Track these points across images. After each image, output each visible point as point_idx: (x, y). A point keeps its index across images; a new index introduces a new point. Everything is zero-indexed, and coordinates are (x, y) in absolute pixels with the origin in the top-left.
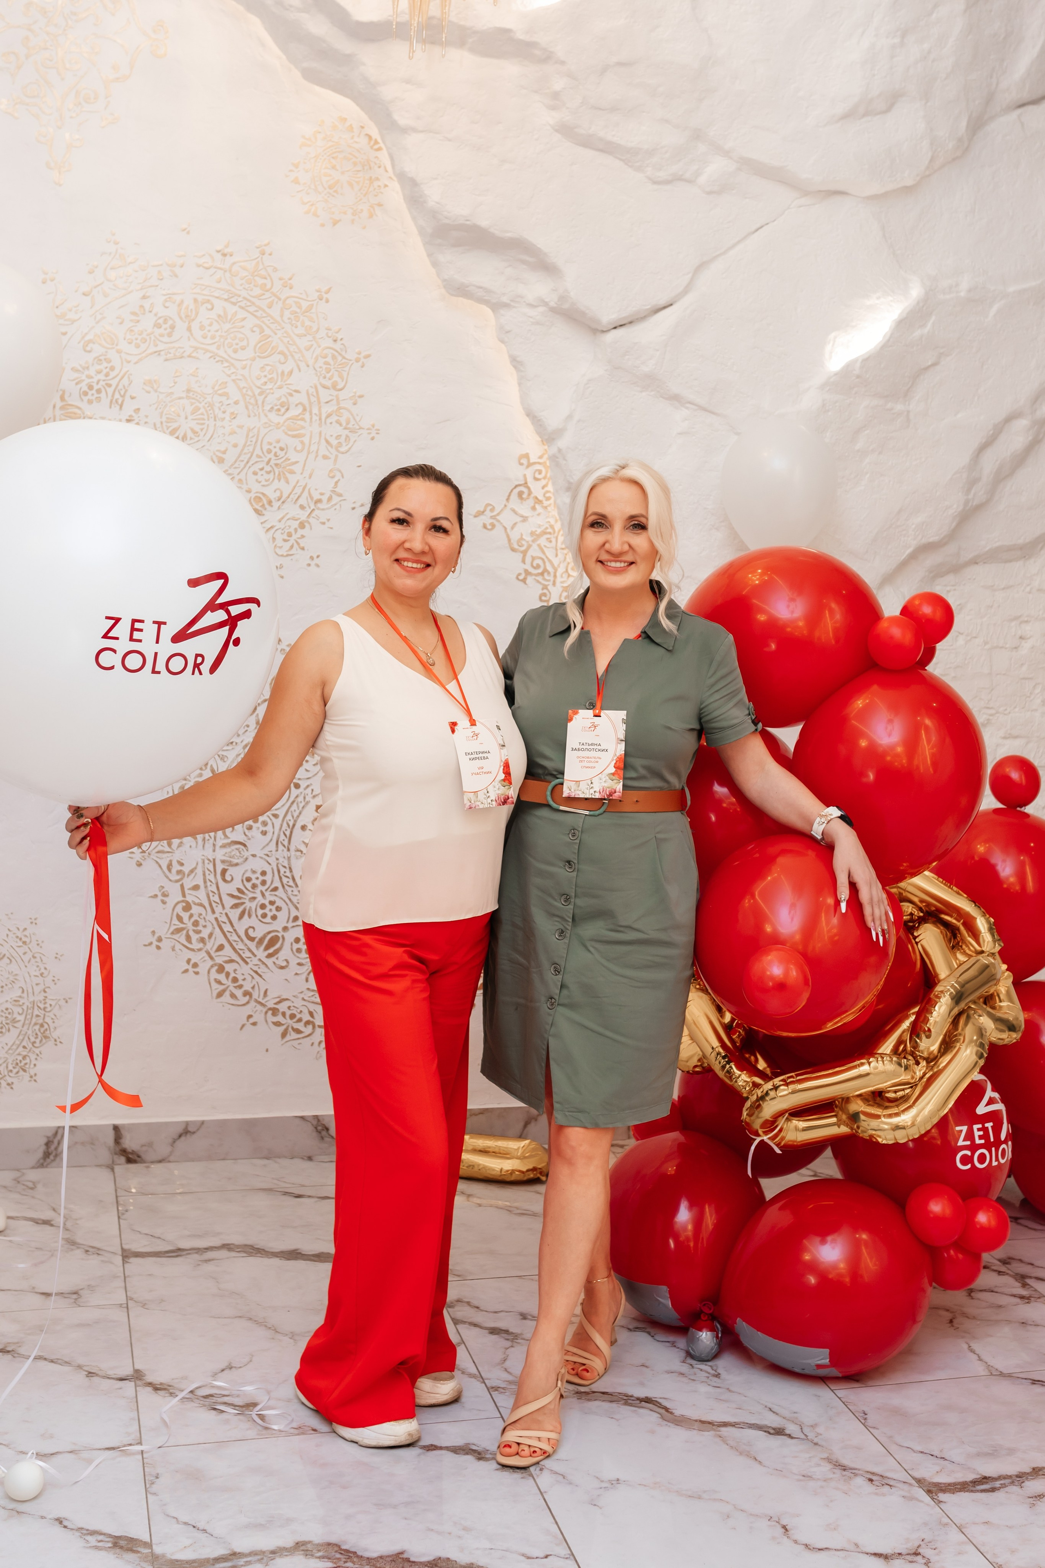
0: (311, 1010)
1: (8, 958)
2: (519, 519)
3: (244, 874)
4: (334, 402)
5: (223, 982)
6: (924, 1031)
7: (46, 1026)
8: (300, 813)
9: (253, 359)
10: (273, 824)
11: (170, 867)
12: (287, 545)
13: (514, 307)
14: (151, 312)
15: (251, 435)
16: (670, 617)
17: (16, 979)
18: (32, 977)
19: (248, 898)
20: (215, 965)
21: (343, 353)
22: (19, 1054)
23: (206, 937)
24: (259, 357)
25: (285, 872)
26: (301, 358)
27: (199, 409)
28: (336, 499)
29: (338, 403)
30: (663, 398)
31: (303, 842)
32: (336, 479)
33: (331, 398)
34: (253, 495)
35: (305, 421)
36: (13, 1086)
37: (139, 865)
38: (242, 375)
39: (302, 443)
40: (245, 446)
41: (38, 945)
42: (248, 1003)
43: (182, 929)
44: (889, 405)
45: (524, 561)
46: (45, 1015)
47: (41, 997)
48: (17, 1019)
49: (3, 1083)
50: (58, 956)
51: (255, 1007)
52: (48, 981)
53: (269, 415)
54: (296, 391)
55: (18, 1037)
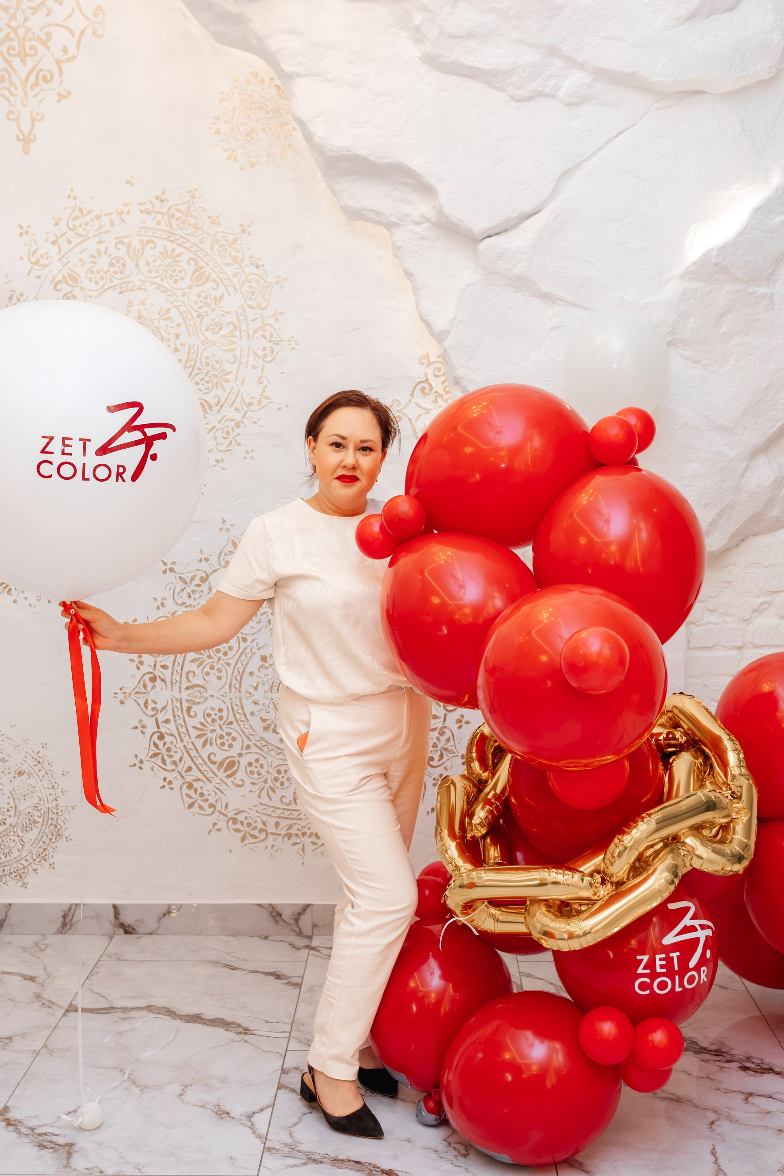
0: (264, 820)
1: (27, 774)
3: (205, 711)
4: (260, 320)
5: (193, 797)
7: (59, 827)
8: (248, 662)
9: (191, 288)
10: (226, 671)
11: (146, 704)
12: (226, 442)
13: (403, 225)
14: (105, 254)
15: (192, 351)
17: (34, 790)
19: (209, 730)
20: (186, 782)
21: (265, 277)
22: (40, 847)
23: (178, 761)
24: (195, 285)
25: (238, 710)
26: (230, 284)
29: (262, 322)
31: (251, 685)
32: (264, 385)
33: (256, 316)
35: (237, 338)
36: (37, 872)
37: (122, 703)
38: (183, 302)
39: (235, 356)
40: (187, 361)
41: (49, 764)
42: (213, 813)
43: (158, 754)
44: (753, 289)
46: (57, 818)
47: (54, 804)
48: (37, 821)
49: (31, 870)
50: (65, 773)
51: (219, 817)
52: (58, 792)
53: (205, 333)
54: (227, 312)
55: (39, 834)
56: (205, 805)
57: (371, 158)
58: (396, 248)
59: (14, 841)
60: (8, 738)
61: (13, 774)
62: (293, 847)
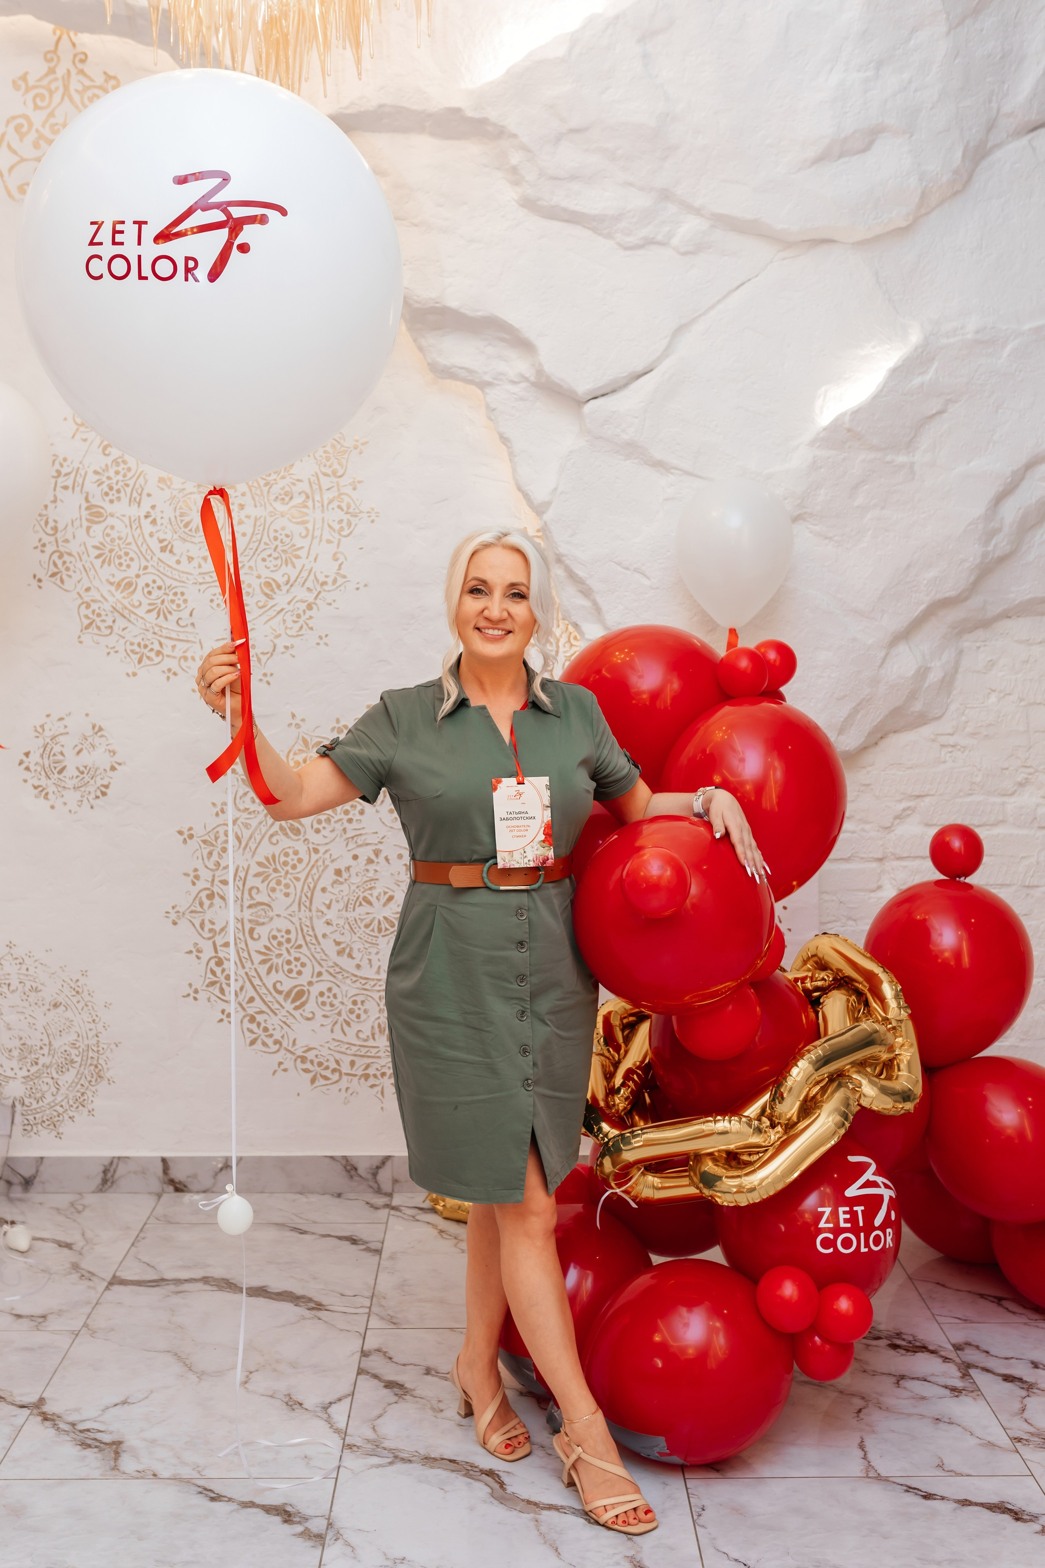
0: (338, 1058)
1: (64, 1006)
3: (270, 932)
4: (335, 489)
5: (255, 1031)
7: (100, 1067)
8: (320, 877)
10: (295, 887)
11: (202, 925)
12: (297, 627)
13: (497, 385)
15: (258, 524)
17: (72, 1025)
19: (274, 955)
20: (247, 1015)
21: (342, 442)
23: (238, 990)
25: (308, 931)
29: (339, 490)
30: (648, 465)
31: (324, 903)
32: (339, 562)
33: (331, 485)
34: (263, 580)
35: (309, 509)
36: (74, 1119)
37: (175, 923)
39: (307, 529)
40: (253, 535)
41: (89, 994)
42: (278, 1051)
43: (216, 982)
44: (889, 458)
46: (98, 1057)
47: (94, 1041)
48: (75, 1060)
49: (66, 1117)
50: (107, 1005)
51: (285, 1054)
52: (100, 1025)
53: (274, 504)
54: (299, 480)
55: (77, 1075)
56: (269, 1041)
57: (462, 310)
58: (490, 410)
59: (47, 1084)
60: (42, 964)
61: (47, 1007)
62: (370, 1089)
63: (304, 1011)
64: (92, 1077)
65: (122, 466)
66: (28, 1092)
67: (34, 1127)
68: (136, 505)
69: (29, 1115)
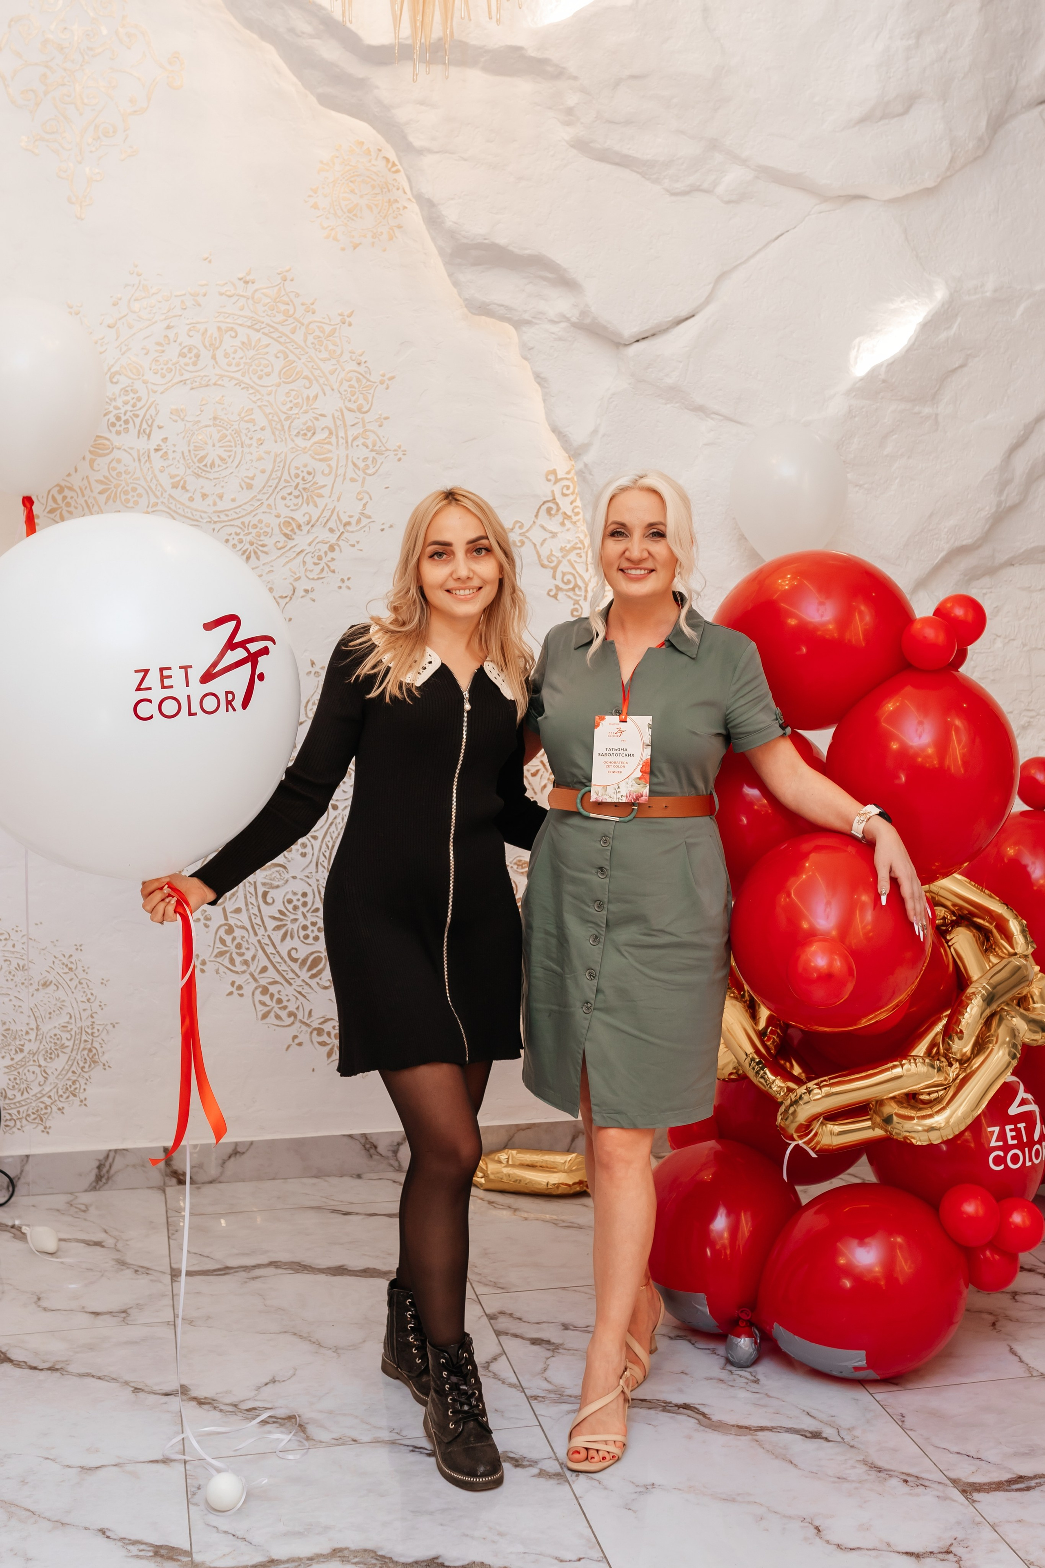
1: (55, 985)
2: (548, 535)
3: (285, 896)
4: (360, 425)
5: (268, 1004)
6: (957, 1033)
7: (94, 1051)
9: (279, 385)
10: (312, 846)
12: (317, 569)
13: (536, 324)
14: (175, 341)
15: (278, 460)
16: (692, 626)
17: (63, 1005)
18: (80, 1003)
19: (289, 920)
20: (259, 986)
21: (368, 376)
23: (250, 960)
24: (283, 382)
26: (326, 383)
27: (226, 436)
28: (365, 521)
29: (364, 426)
30: (688, 409)
32: (364, 502)
33: (356, 421)
34: (282, 520)
35: (332, 445)
36: (64, 1111)
38: (268, 401)
39: (329, 466)
40: (272, 471)
41: (84, 971)
42: (293, 1023)
43: (226, 952)
44: (916, 409)
45: (554, 577)
46: (92, 1040)
47: (88, 1022)
48: (66, 1045)
49: (54, 1108)
50: (106, 982)
51: (301, 1027)
52: (95, 1006)
54: (322, 415)
55: (67, 1062)
58: (527, 349)
59: (34, 1073)
60: (30, 939)
61: (36, 986)
63: (320, 979)
64: (85, 1063)
65: (132, 395)
66: (10, 1083)
67: (18, 1122)
68: (146, 437)
69: (12, 1108)
